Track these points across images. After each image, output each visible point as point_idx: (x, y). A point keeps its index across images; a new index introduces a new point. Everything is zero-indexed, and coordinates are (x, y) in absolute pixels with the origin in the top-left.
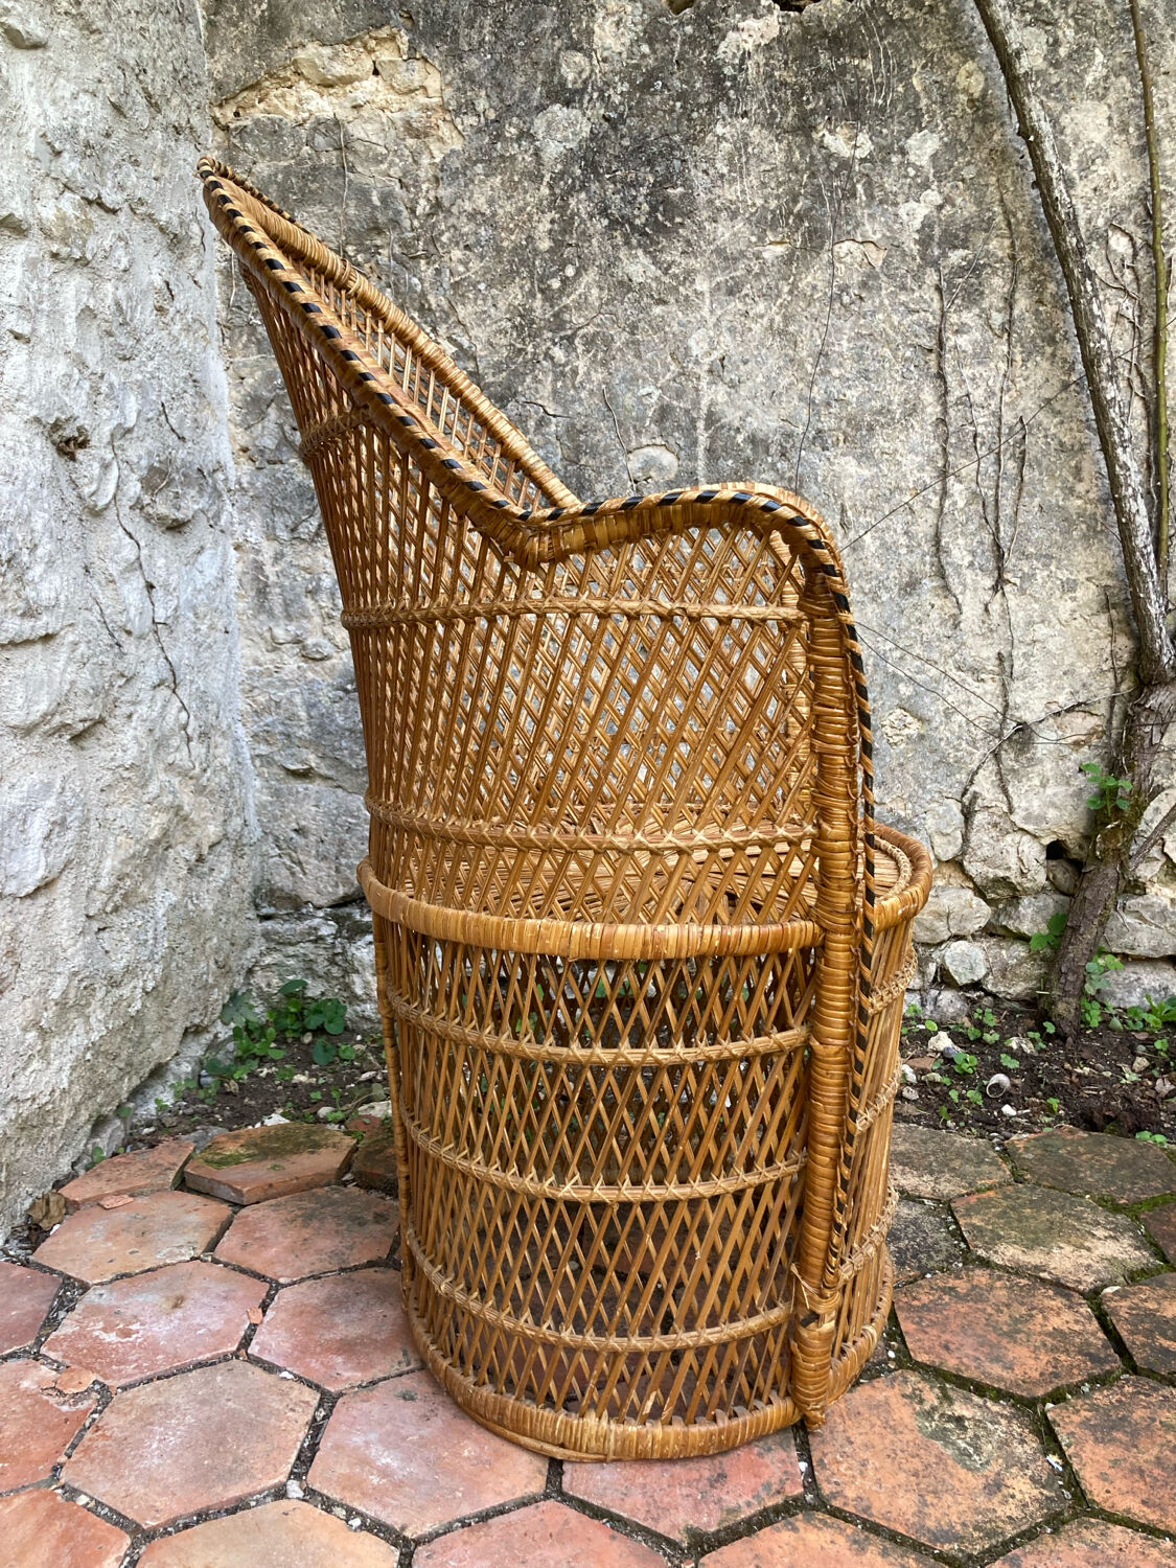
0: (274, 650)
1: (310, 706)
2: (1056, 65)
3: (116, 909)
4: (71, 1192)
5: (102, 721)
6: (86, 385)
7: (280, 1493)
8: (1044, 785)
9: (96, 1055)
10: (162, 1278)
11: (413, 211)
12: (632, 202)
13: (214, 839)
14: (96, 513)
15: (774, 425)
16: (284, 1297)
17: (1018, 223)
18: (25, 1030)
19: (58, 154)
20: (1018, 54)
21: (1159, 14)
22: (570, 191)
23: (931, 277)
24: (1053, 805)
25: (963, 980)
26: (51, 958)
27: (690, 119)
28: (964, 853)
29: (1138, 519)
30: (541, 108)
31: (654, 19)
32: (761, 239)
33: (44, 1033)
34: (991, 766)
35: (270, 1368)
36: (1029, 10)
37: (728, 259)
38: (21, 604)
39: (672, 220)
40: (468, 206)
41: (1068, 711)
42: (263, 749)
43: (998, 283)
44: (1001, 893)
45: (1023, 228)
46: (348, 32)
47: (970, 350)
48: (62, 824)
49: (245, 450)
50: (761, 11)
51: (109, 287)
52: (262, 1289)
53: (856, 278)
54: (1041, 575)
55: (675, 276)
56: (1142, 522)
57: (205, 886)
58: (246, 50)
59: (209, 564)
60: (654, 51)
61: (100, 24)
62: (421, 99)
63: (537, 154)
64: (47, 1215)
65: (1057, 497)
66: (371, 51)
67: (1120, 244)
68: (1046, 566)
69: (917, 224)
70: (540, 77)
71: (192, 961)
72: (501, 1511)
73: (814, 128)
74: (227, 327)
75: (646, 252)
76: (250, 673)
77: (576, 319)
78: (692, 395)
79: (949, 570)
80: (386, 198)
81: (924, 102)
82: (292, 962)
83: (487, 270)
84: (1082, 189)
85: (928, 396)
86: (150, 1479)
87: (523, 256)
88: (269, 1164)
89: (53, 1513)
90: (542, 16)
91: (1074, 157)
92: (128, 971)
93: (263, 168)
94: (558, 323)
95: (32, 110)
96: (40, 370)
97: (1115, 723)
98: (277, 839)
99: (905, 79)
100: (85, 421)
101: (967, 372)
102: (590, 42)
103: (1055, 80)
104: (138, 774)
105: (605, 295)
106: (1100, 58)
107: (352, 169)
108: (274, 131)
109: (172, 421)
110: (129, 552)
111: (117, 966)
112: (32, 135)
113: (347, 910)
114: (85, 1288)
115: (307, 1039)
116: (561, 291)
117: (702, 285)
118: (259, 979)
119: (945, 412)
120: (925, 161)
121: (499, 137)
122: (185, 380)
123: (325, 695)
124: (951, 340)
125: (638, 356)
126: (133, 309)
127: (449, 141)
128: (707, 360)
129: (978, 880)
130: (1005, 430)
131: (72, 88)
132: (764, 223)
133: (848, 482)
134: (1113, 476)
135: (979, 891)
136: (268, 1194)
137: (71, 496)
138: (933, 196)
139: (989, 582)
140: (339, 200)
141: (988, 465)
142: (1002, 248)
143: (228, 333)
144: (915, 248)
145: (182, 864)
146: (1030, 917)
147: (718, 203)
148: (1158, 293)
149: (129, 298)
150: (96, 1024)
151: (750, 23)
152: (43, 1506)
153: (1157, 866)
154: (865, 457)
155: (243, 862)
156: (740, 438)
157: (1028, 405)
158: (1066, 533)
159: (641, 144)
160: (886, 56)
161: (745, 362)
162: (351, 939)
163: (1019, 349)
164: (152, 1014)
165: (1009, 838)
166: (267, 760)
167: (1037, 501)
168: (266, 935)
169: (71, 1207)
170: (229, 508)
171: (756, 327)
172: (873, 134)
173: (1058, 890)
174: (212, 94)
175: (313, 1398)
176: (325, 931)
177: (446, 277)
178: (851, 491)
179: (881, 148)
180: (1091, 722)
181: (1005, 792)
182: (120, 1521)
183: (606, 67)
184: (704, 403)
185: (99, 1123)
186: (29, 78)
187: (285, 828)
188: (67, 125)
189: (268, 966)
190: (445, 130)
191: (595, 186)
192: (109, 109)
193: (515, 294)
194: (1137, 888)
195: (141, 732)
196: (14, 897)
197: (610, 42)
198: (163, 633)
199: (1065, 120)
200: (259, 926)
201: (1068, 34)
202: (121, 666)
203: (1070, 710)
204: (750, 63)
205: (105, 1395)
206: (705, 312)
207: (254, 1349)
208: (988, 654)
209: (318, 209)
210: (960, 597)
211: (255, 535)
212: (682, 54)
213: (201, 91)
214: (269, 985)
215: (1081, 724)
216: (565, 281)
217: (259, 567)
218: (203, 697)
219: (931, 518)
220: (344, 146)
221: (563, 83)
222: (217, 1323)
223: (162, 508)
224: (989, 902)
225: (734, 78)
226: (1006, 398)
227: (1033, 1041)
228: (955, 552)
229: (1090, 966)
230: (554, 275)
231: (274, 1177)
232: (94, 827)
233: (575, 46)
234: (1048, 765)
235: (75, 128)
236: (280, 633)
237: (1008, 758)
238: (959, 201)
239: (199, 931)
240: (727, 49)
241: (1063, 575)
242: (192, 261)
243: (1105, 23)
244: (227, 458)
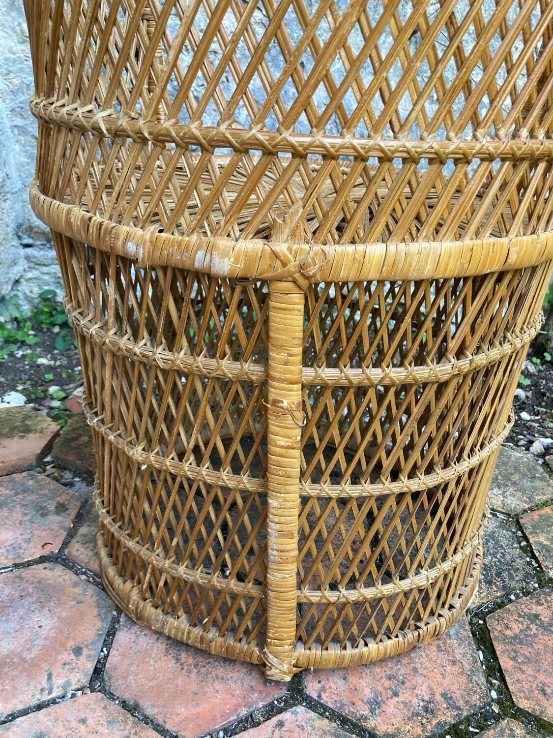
76: (6, 59)
82: (46, 277)
115: (56, 330)
118: (24, 287)
166: (23, 131)
168: (28, 258)
189: (30, 279)
200: (23, 252)
214: (31, 292)
227: (535, 364)
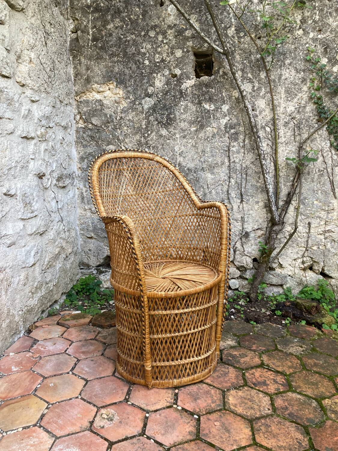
0: (85, 211)
1: (92, 223)
2: (254, 91)
3: (48, 268)
4: (37, 324)
5: (46, 230)
6: (45, 164)
7: (68, 373)
8: (252, 246)
9: (43, 298)
10: (52, 340)
11: (116, 119)
12: (163, 118)
13: (70, 252)
14: (46, 189)
15: (193, 166)
16: (74, 344)
17: (246, 124)
18: (29, 293)
19: (41, 121)
20: (243, 91)
21: (277, 80)
22: (150, 116)
23: (227, 135)
24: (254, 250)
25: (233, 288)
26: (34, 278)
27: (175, 101)
28: (234, 260)
29: (270, 189)
30: (144, 98)
31: (168, 80)
32: (190, 126)
33: (33, 293)
34: (240, 241)
35: (69, 355)
36: (248, 79)
37: (183, 130)
38: (31, 211)
39: (171, 122)
40: (128, 118)
41: (257, 230)
42: (82, 232)
43: (242, 137)
44: (242, 269)
45: (247, 125)
46: (103, 82)
47: (235, 151)
48: (37, 252)
49: (80, 168)
50: (191, 79)
51: (50, 143)
52: (70, 342)
53: (211, 135)
54: (251, 200)
55: (172, 134)
56: (271, 190)
57: (68, 262)
58: (82, 85)
59: (71, 194)
60: (168, 87)
61: (50, 91)
62: (119, 96)
63: (142, 108)
64: (32, 328)
65: (255, 183)
66: (108, 86)
67: (268, 129)
68: (252, 198)
69: (224, 124)
70: (144, 92)
71: (64, 279)
72: (104, 377)
73: (202, 103)
74: (76, 142)
75: (166, 129)
76: (80, 216)
77: (151, 143)
78: (175, 159)
79: (231, 198)
80: (111, 116)
81: (225, 98)
83: (132, 132)
84: (260, 117)
85: (226, 160)
86: (47, 370)
87: (139, 129)
88: (75, 321)
89: (31, 374)
90: (144, 79)
91: (258, 111)
92: (50, 281)
93: (85, 109)
94: (147, 143)
95: (36, 114)
96: (36, 164)
97: (267, 233)
98: (85, 252)
99: (221, 94)
100: (44, 172)
101: (235, 156)
102: (154, 85)
103: (254, 94)
104: (54, 240)
105: (157, 138)
106: (263, 90)
107: (104, 110)
108: (87, 102)
109: (63, 166)
110: (53, 196)
111: (48, 280)
112: (36, 119)
113: (100, 268)
114: (38, 341)
116: (147, 137)
117: (178, 136)
119: (230, 164)
120: (226, 111)
121: (135, 104)
122: (67, 156)
123: (96, 221)
124: (232, 149)
125: (164, 151)
126: (55, 146)
127: (124, 104)
128: (179, 152)
129: (237, 266)
130: (243, 168)
131: (44, 106)
132: (191, 123)
133: (209, 179)
134: (265, 180)
135: (238, 268)
136: (75, 326)
137: (41, 186)
138: (227, 118)
139: (240, 201)
140: (101, 116)
141: (239, 176)
142: (242, 129)
143: (77, 143)
144: (224, 129)
145: (63, 258)
146: (248, 275)
147: (181, 119)
148: (276, 140)
149: (55, 144)
150: (43, 292)
151: (188, 81)
152: (29, 373)
153: (277, 265)
154: (213, 173)
155: (77, 257)
156: (186, 169)
157: (248, 163)
158: (257, 191)
159: (165, 106)
160: (217, 89)
161: (187, 153)
162: (100, 274)
163: (246, 151)
164: (55, 290)
165: (244, 257)
166: (83, 235)
167: (250, 184)
168: (82, 273)
169: (37, 327)
170: (76, 181)
171: (189, 145)
172: (214, 105)
173: (256, 269)
174: (75, 94)
175: (76, 360)
176: (94, 272)
177: (123, 134)
178: (209, 181)
179: (216, 108)
180: (262, 232)
181: (243, 247)
182: (42, 376)
183: (158, 90)
184: (178, 161)
185: (43, 312)
186: (36, 108)
187: (86, 249)
188: (43, 115)
190: (123, 102)
191: (155, 115)
192: (52, 107)
193: (138, 137)
194: (272, 269)
195: (54, 232)
196: (28, 267)
197: (158, 85)
198: (60, 211)
199: (256, 103)
200: (80, 271)
201: (257, 85)
202: (50, 219)
203: (257, 229)
204: (188, 90)
205: (41, 358)
206: (178, 142)
207: (67, 352)
208: (239, 216)
209: (96, 118)
210: (233, 205)
211: (81, 186)
212: (174, 87)
213: (72, 94)
215: (260, 233)
216: (148, 135)
217: (82, 193)
218: (69, 222)
219: (227, 187)
220: (102, 105)
221: (148, 93)
222: (61, 348)
223: (61, 185)
224: (240, 271)
225: (185, 93)
226: (243, 161)
227: (244, 302)
228: (232, 194)
229: (259, 286)
230: (146, 133)
231: (76, 323)
232: (44, 252)
233: (151, 86)
234: (253, 241)
235: (45, 115)
236: (86, 207)
237: (243, 239)
238: (233, 119)
239: (66, 272)
240: (183, 87)
241: (256, 200)
242: (69, 130)
243: (265, 82)
244: (76, 170)
